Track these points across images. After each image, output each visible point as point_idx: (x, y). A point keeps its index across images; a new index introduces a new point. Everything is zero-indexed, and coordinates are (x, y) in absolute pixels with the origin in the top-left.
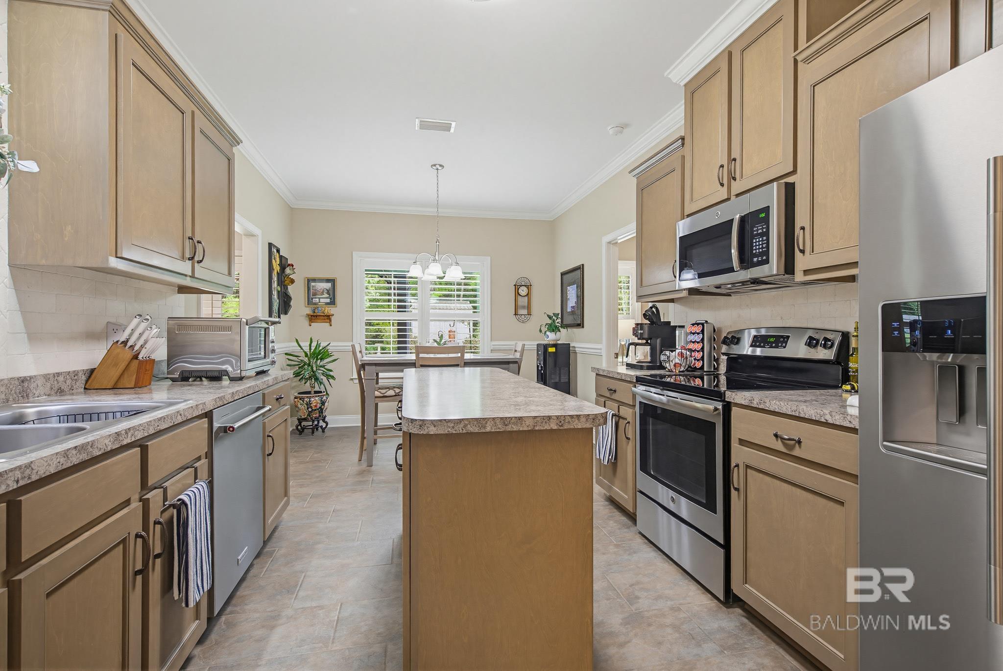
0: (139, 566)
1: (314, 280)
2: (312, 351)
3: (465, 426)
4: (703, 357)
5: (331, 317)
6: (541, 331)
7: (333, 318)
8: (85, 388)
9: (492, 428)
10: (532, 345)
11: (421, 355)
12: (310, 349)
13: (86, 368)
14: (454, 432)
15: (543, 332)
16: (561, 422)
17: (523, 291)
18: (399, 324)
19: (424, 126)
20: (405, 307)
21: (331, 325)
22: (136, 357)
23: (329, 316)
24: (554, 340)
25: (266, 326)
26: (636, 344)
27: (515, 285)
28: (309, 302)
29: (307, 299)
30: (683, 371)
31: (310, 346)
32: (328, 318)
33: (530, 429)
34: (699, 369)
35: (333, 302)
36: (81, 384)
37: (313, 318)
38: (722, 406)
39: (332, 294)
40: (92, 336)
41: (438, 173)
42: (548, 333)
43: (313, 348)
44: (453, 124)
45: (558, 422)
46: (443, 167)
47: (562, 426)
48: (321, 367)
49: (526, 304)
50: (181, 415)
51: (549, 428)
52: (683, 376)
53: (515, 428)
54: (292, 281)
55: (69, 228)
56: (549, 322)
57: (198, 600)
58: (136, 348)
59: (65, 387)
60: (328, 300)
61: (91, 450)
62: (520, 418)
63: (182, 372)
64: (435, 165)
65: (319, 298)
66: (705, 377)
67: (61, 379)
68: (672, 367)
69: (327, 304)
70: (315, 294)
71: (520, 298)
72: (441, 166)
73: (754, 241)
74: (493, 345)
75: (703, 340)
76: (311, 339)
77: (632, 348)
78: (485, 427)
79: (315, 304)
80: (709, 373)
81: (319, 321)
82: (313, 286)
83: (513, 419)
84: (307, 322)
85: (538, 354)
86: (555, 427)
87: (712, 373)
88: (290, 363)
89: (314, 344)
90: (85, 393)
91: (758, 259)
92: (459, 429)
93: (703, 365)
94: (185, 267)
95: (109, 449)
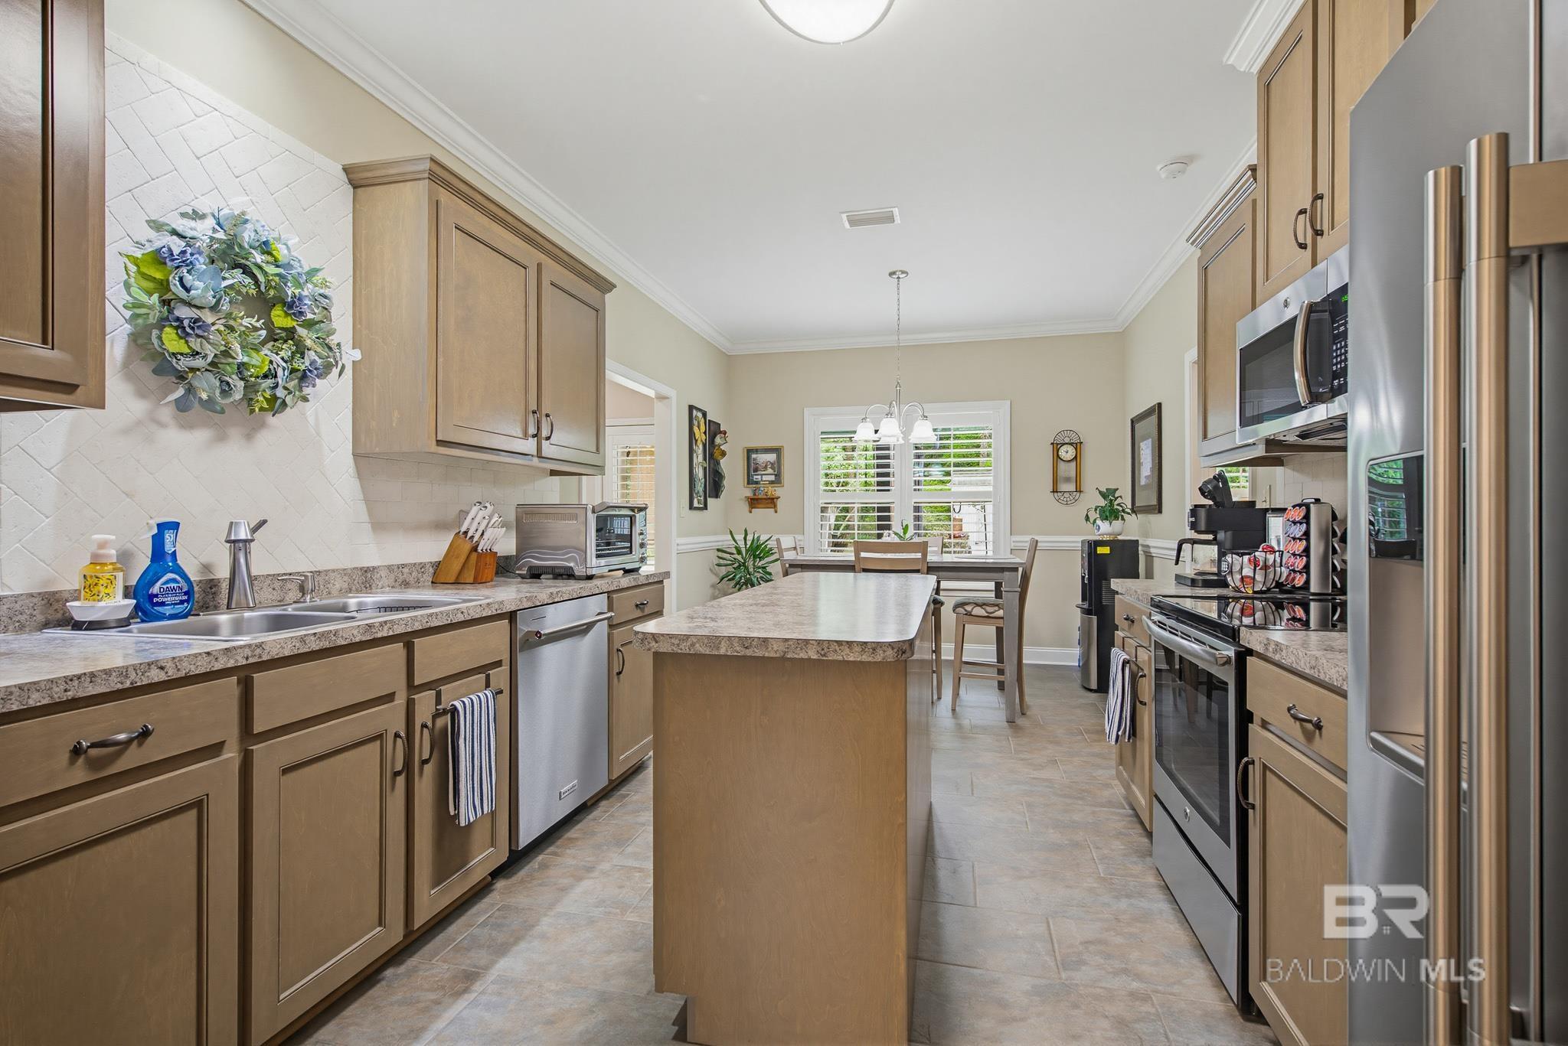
0: (399, 767)
1: (757, 451)
2: (748, 546)
3: (693, 645)
4: (1307, 567)
5: (775, 500)
6: (1087, 518)
7: (779, 503)
8: (432, 582)
9: (727, 651)
10: (1075, 541)
11: (863, 555)
12: (746, 544)
13: (433, 560)
14: (680, 651)
15: (1092, 520)
16: (823, 649)
17: (1067, 453)
18: (880, 510)
19: (854, 222)
20: (888, 484)
21: (776, 512)
22: (475, 549)
23: (773, 499)
24: (1110, 534)
25: (632, 513)
26: (1194, 542)
27: (1052, 444)
28: (750, 481)
29: (746, 477)
30: (1261, 592)
31: (745, 539)
32: (771, 502)
33: (778, 655)
34: (1300, 588)
35: (778, 480)
36: (428, 578)
37: (754, 502)
38: (1235, 653)
39: (777, 468)
40: (440, 526)
41: (898, 284)
42: (1099, 522)
43: (749, 543)
44: (896, 211)
45: (819, 649)
46: (907, 273)
47: (824, 655)
48: (759, 568)
49: (1073, 474)
50: (462, 613)
51: (806, 657)
52: (1261, 600)
53: (759, 653)
54: (723, 454)
55: (396, 413)
56: (1102, 503)
57: (472, 820)
58: (475, 540)
59: (411, 580)
60: (772, 478)
61: (335, 638)
62: (765, 640)
63: (530, 568)
64: (894, 273)
65: (762, 475)
66: (1313, 605)
67: (406, 570)
68: (1238, 583)
69: (772, 482)
70: (756, 470)
71: (1062, 466)
72: (903, 272)
73: (1335, 348)
74: (1014, 542)
75: (1307, 534)
76: (746, 531)
77: (1186, 547)
78: (718, 648)
79: (757, 483)
80: (1321, 597)
81: (760, 506)
82: (754, 459)
83: (756, 639)
84: (746, 507)
85: (1083, 558)
86: (815, 657)
87: (1330, 597)
88: (722, 561)
89: (750, 538)
90: (432, 586)
91: (1340, 381)
92: (684, 648)
93: (1307, 582)
94: (530, 446)
95: (357, 640)
